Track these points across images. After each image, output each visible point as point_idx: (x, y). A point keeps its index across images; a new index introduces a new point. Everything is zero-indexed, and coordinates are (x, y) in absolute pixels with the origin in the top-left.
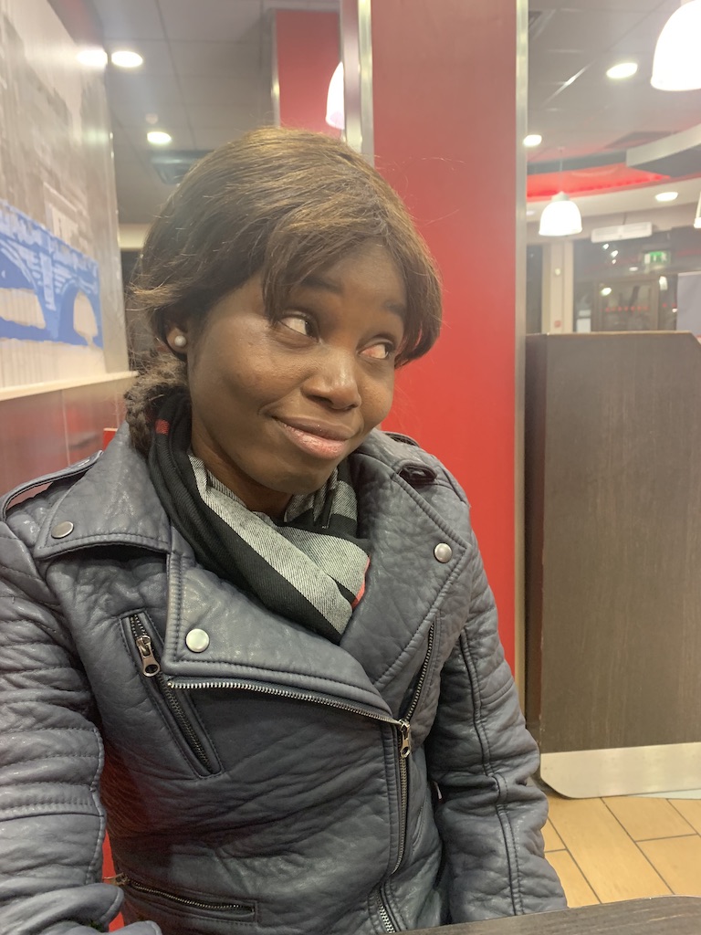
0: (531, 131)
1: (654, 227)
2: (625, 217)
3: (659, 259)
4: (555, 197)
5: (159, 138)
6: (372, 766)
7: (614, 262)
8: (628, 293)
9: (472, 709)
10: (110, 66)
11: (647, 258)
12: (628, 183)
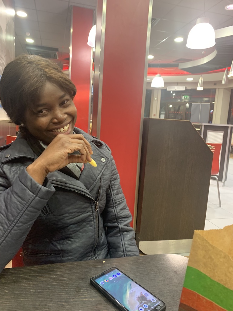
0: (150, 54)
1: (186, 88)
3: (187, 98)
4: (157, 75)
5: (30, 41)
6: (89, 213)
7: (174, 97)
8: (177, 107)
9: (113, 204)
10: (16, 15)
11: (183, 97)
12: (179, 73)
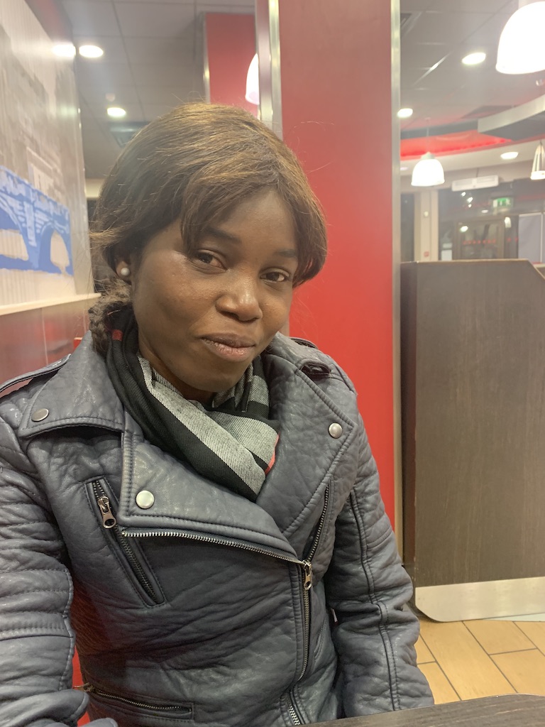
0: (403, 105)
1: (500, 179)
2: (477, 171)
3: (504, 204)
4: (423, 157)
5: (116, 113)
6: (282, 596)
7: (470, 206)
8: (481, 229)
9: (359, 551)
10: (78, 57)
11: (495, 203)
12: (480, 145)
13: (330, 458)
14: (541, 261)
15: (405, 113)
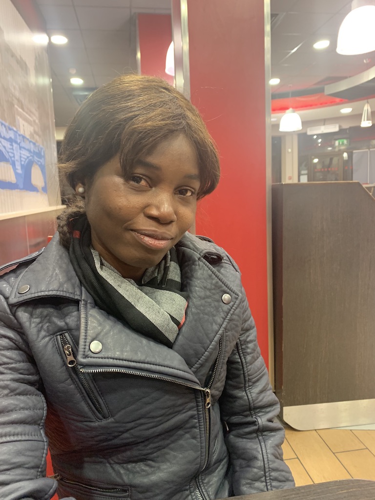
1: (340, 127)
2: (324, 121)
3: (343, 143)
4: (288, 111)
5: (77, 82)
6: (190, 413)
7: (320, 145)
8: (327, 161)
9: (244, 382)
10: (50, 43)
11: (337, 143)
12: (326, 103)
13: (223, 318)
14: (368, 182)
15: (274, 82)
